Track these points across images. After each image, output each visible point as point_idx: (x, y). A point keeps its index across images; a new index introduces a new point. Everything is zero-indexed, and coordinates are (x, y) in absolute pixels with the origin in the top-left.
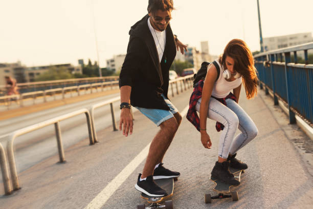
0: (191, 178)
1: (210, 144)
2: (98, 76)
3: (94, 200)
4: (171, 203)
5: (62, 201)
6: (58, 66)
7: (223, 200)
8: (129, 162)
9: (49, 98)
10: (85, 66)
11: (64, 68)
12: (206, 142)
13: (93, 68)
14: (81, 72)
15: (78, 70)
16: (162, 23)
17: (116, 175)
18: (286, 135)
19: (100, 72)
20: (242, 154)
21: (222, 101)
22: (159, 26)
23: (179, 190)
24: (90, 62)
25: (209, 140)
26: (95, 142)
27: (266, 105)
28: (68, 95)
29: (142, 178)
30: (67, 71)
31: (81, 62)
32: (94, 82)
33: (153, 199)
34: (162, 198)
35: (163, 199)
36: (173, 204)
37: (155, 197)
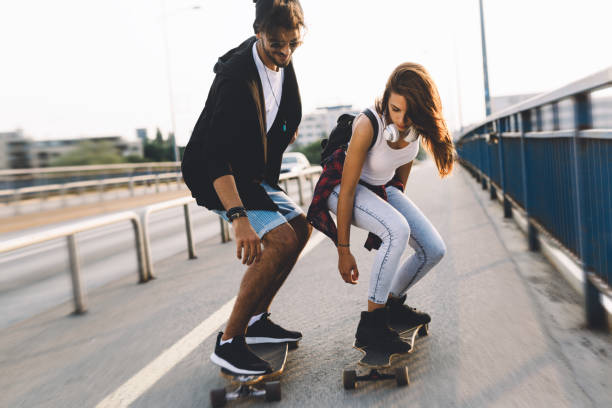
0: (324, 343)
1: (357, 275)
2: (172, 159)
3: (130, 381)
4: (279, 386)
5: (68, 382)
6: (96, 140)
7: (380, 383)
8: (210, 313)
9: (73, 200)
10: (150, 142)
11: (109, 144)
12: (349, 271)
13: (165, 146)
14: (140, 153)
15: (135, 149)
16: (285, 53)
17: (180, 337)
18: (518, 271)
19: (177, 154)
20: (429, 302)
21: (380, 191)
22: (277, 58)
23: (298, 364)
24: (159, 136)
25: (354, 267)
26: (150, 278)
27: (489, 217)
28: (111, 195)
29: (224, 340)
30: (115, 151)
31: (142, 133)
32: (164, 172)
33: (242, 379)
34: (261, 378)
35: (263, 380)
36: (282, 388)
37: (246, 376)
